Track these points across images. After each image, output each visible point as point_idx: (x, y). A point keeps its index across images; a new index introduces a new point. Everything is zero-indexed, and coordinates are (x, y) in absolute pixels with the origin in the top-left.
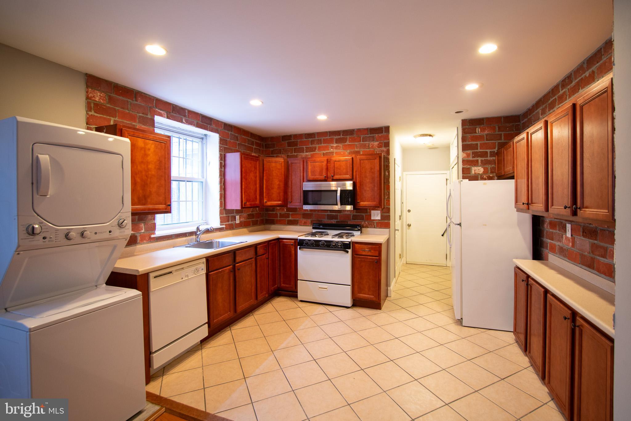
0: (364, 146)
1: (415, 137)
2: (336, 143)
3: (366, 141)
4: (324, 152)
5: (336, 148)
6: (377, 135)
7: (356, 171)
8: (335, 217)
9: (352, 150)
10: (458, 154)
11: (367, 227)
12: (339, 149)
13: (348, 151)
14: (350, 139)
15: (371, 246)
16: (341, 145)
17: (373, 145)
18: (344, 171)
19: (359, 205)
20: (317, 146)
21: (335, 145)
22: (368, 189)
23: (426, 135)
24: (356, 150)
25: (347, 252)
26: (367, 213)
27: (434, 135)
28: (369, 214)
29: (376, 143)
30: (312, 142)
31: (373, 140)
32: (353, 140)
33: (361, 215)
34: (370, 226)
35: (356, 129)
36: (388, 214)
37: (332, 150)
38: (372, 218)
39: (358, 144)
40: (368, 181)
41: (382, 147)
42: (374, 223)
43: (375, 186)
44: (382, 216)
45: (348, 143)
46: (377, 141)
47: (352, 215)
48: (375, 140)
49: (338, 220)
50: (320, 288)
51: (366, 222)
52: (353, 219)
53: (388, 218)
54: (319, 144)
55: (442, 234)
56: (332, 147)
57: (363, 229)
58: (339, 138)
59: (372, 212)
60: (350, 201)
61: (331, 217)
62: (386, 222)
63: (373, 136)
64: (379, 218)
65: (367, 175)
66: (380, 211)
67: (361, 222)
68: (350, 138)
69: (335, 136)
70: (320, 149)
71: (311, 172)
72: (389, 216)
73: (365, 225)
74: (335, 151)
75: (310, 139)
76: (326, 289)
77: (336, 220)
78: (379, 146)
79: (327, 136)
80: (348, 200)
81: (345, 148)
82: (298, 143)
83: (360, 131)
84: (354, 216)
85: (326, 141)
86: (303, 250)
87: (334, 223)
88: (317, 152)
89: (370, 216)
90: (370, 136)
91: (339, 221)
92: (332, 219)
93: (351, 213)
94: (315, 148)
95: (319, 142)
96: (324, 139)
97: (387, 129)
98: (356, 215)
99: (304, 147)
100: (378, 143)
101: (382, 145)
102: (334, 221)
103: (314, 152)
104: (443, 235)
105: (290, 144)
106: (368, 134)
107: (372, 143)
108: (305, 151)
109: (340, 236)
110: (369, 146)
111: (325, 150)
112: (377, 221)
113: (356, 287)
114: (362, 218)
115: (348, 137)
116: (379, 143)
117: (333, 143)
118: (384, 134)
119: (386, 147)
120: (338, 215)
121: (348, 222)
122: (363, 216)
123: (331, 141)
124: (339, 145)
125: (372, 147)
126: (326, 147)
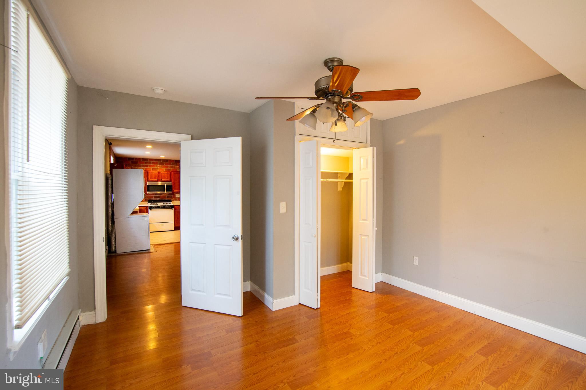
0: (173, 167)
2: (159, 164)
4: (153, 168)
5: (159, 166)
7: (172, 178)
8: (158, 197)
11: (174, 201)
13: (165, 169)
16: (161, 166)
18: (167, 177)
19: (174, 191)
21: (158, 165)
22: (177, 185)
24: (169, 168)
25: (173, 209)
26: (173, 195)
30: (146, 163)
32: (167, 164)
35: (169, 160)
38: (176, 197)
40: (177, 182)
42: (177, 199)
45: (165, 165)
51: (173, 198)
52: (167, 198)
56: (157, 166)
58: (160, 162)
59: (176, 194)
60: (170, 190)
61: (155, 197)
67: (171, 199)
69: (158, 161)
70: (150, 166)
71: (150, 177)
74: (158, 168)
75: (145, 161)
76: (163, 225)
79: (153, 161)
81: (163, 167)
82: (138, 162)
84: (167, 196)
85: (153, 163)
88: (149, 167)
89: (175, 196)
94: (148, 166)
95: (150, 163)
99: (142, 164)
102: (158, 199)
105: (132, 162)
107: (176, 166)
108: (142, 167)
109: (166, 204)
113: (176, 223)
114: (171, 197)
115: (164, 162)
117: (157, 164)
123: (156, 163)
125: (176, 168)
126: (154, 166)
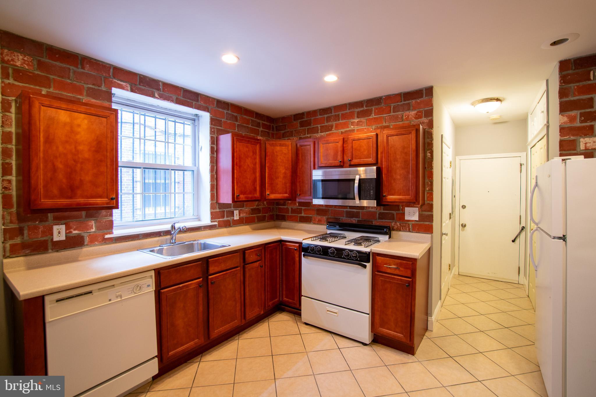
0: (396, 118)
1: (473, 104)
2: (358, 117)
3: (398, 112)
4: (343, 130)
5: (358, 124)
6: (414, 101)
7: (382, 153)
8: (356, 215)
9: (379, 125)
10: (548, 122)
11: (399, 230)
12: (361, 125)
13: (374, 127)
14: (377, 111)
15: (399, 261)
16: (363, 120)
17: (408, 116)
18: (366, 153)
19: (386, 199)
20: (334, 123)
21: (356, 120)
22: (398, 177)
23: (491, 99)
24: (384, 124)
25: (365, 267)
26: (399, 210)
27: (504, 99)
28: (401, 212)
29: (413, 113)
30: (328, 119)
31: (409, 109)
32: (380, 111)
33: (390, 213)
34: (403, 228)
35: (384, 96)
36: (430, 213)
37: (352, 127)
38: (407, 218)
39: (387, 116)
40: (398, 165)
41: (421, 117)
42: (409, 224)
43: (408, 172)
44: (420, 216)
45: (373, 116)
46: (414, 109)
47: (378, 213)
48: (411, 108)
49: (360, 219)
50: (328, 311)
51: (398, 224)
52: (379, 218)
53: (430, 218)
54: (336, 121)
55: (513, 239)
56: (353, 124)
57: (394, 233)
58: (361, 111)
59: (407, 209)
60: (372, 194)
61: (350, 215)
62: (426, 225)
63: (409, 103)
64: (416, 218)
65: (398, 157)
66: (418, 208)
67: (391, 222)
68: (376, 109)
69: (357, 108)
70: (337, 127)
71: (324, 156)
72: (432, 216)
73: (396, 227)
74: (356, 128)
75: (326, 116)
76: (336, 313)
77: (357, 219)
78: (418, 117)
79: (346, 110)
80: (370, 193)
81: (369, 123)
82: (312, 121)
83: (389, 98)
84: (380, 214)
85: (344, 117)
86: (308, 258)
87: (354, 222)
88: (334, 131)
89: (403, 214)
90: (404, 104)
91: (361, 221)
92: (352, 217)
93: (376, 209)
94: (332, 126)
95: (337, 118)
96: (342, 114)
97: (429, 91)
98: (383, 213)
99: (319, 126)
100: (416, 112)
101: (422, 115)
102: (354, 220)
103: (331, 131)
104: (513, 241)
105: (302, 124)
106: (401, 102)
107: (407, 113)
108: (319, 131)
109: (357, 242)
110: (402, 117)
111: (343, 128)
112: (413, 223)
113: (377, 317)
114: (392, 218)
115: (373, 108)
116: (418, 112)
117: (354, 118)
118: (425, 98)
119: (428, 117)
120: (359, 212)
121: (372, 222)
122: (393, 214)
123: (351, 116)
124: (362, 119)
125: (407, 119)
126: (345, 123)
